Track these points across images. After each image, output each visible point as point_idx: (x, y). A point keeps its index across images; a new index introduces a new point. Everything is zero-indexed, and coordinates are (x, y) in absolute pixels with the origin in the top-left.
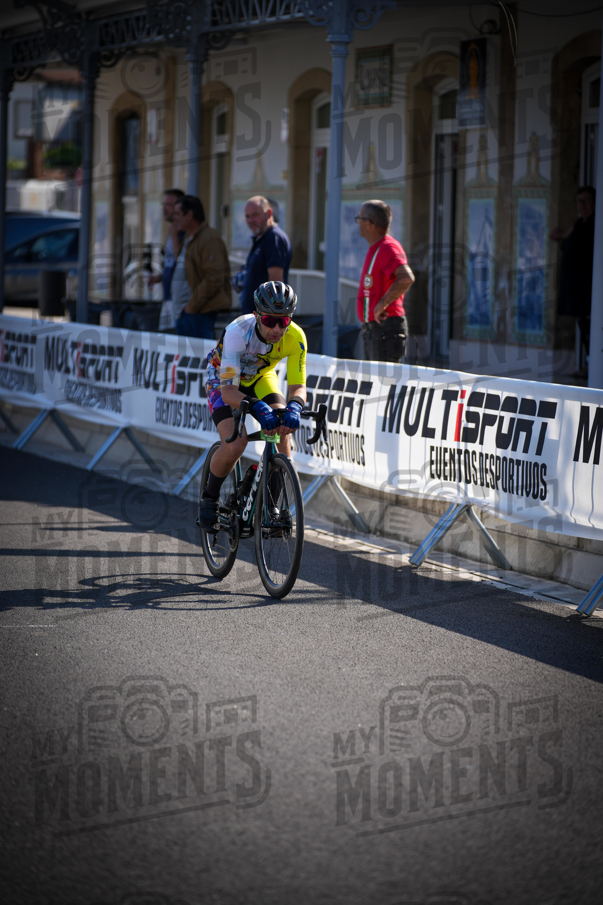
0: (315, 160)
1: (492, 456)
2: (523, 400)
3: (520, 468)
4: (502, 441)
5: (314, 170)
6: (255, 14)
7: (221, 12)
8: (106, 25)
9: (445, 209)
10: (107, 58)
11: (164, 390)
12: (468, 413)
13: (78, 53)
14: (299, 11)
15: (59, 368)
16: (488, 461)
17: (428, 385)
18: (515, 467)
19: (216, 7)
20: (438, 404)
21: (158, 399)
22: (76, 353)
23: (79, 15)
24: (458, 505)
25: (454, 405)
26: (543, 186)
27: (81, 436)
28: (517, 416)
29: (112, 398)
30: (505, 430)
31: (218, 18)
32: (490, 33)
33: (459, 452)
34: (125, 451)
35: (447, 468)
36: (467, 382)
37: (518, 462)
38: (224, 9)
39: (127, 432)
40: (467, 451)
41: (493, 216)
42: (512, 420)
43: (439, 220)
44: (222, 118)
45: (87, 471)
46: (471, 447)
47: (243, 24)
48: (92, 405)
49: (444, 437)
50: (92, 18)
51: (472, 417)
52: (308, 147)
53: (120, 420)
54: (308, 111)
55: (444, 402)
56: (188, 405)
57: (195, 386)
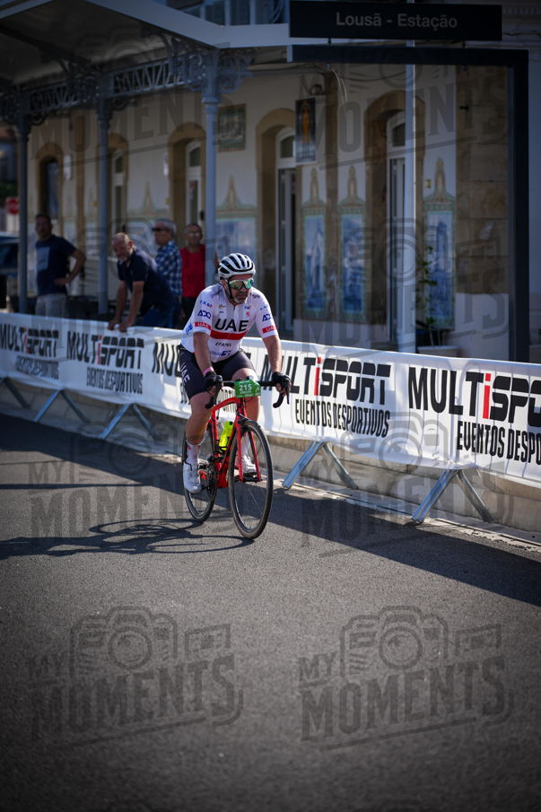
0: (189, 190)
1: (344, 406)
2: (365, 364)
3: (368, 414)
4: (352, 395)
5: (189, 197)
6: (147, 84)
7: (121, 83)
8: (35, 95)
9: (287, 223)
10: (37, 119)
11: (93, 362)
12: (323, 374)
13: (15, 115)
14: (181, 81)
15: (11, 347)
16: (341, 410)
17: (293, 354)
18: (364, 414)
19: (118, 79)
20: (302, 368)
21: (88, 368)
22: (23, 336)
23: (15, 88)
24: (317, 442)
25: (313, 369)
26: (359, 205)
27: (27, 396)
28: (362, 376)
29: (51, 368)
30: (353, 386)
31: (119, 87)
32: (318, 94)
33: (318, 403)
34: (61, 407)
35: (309, 416)
36: (321, 351)
37: (366, 410)
38: (123, 81)
39: (63, 393)
40: (323, 403)
41: (323, 228)
42: (358, 379)
43: (282, 232)
44: (119, 161)
45: (34, 423)
46: (326, 399)
47: (138, 91)
48: (37, 374)
49: (306, 392)
50: (24, 89)
51: (327, 377)
52: (183, 181)
53: (57, 385)
54: (184, 153)
55: (306, 366)
56: (109, 372)
57: (113, 358)
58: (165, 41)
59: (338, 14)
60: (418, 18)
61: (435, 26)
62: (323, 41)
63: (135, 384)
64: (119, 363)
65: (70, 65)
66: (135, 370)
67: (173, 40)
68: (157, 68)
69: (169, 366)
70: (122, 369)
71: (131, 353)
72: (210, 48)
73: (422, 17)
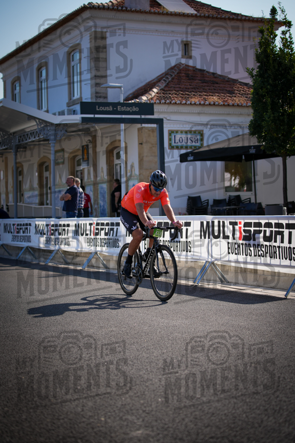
0: (45, 180)
1: (104, 238)
2: (111, 223)
4: (106, 234)
5: (45, 182)
6: (30, 138)
16: (103, 240)
17: (85, 222)
19: (19, 138)
20: (88, 227)
24: (94, 253)
25: (92, 227)
26: (105, 181)
28: (110, 227)
30: (107, 231)
31: (20, 140)
32: (89, 143)
33: (94, 238)
36: (95, 220)
37: (111, 239)
38: (21, 138)
39: (2, 245)
41: (92, 190)
42: (108, 228)
46: (97, 237)
47: (27, 141)
49: (90, 235)
51: (97, 229)
52: (43, 177)
54: (43, 167)
55: (90, 226)
56: (20, 236)
57: (21, 231)
58: (36, 122)
59: (97, 106)
60: (125, 107)
61: (131, 110)
62: (92, 116)
63: (28, 239)
64: (24, 232)
65: (3, 133)
66: (28, 234)
67: (39, 121)
68: (33, 133)
69: (41, 231)
70: (24, 235)
71: (27, 228)
72: (52, 124)
73: (126, 107)
